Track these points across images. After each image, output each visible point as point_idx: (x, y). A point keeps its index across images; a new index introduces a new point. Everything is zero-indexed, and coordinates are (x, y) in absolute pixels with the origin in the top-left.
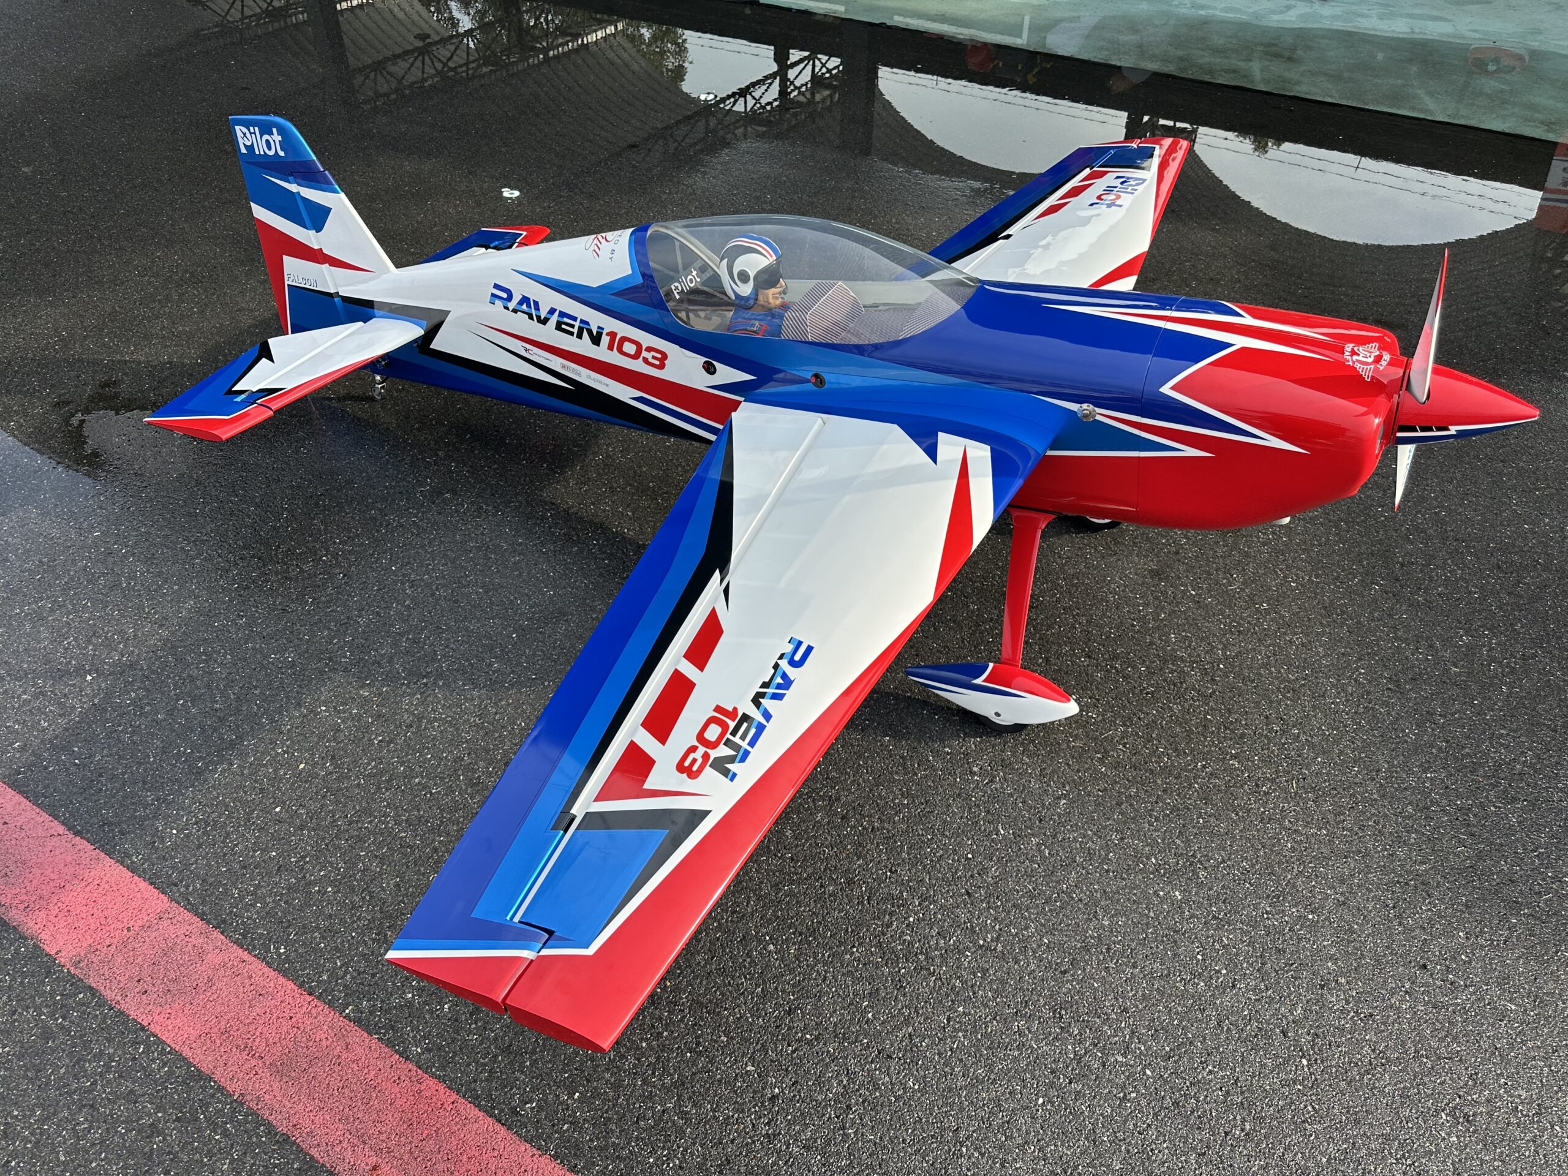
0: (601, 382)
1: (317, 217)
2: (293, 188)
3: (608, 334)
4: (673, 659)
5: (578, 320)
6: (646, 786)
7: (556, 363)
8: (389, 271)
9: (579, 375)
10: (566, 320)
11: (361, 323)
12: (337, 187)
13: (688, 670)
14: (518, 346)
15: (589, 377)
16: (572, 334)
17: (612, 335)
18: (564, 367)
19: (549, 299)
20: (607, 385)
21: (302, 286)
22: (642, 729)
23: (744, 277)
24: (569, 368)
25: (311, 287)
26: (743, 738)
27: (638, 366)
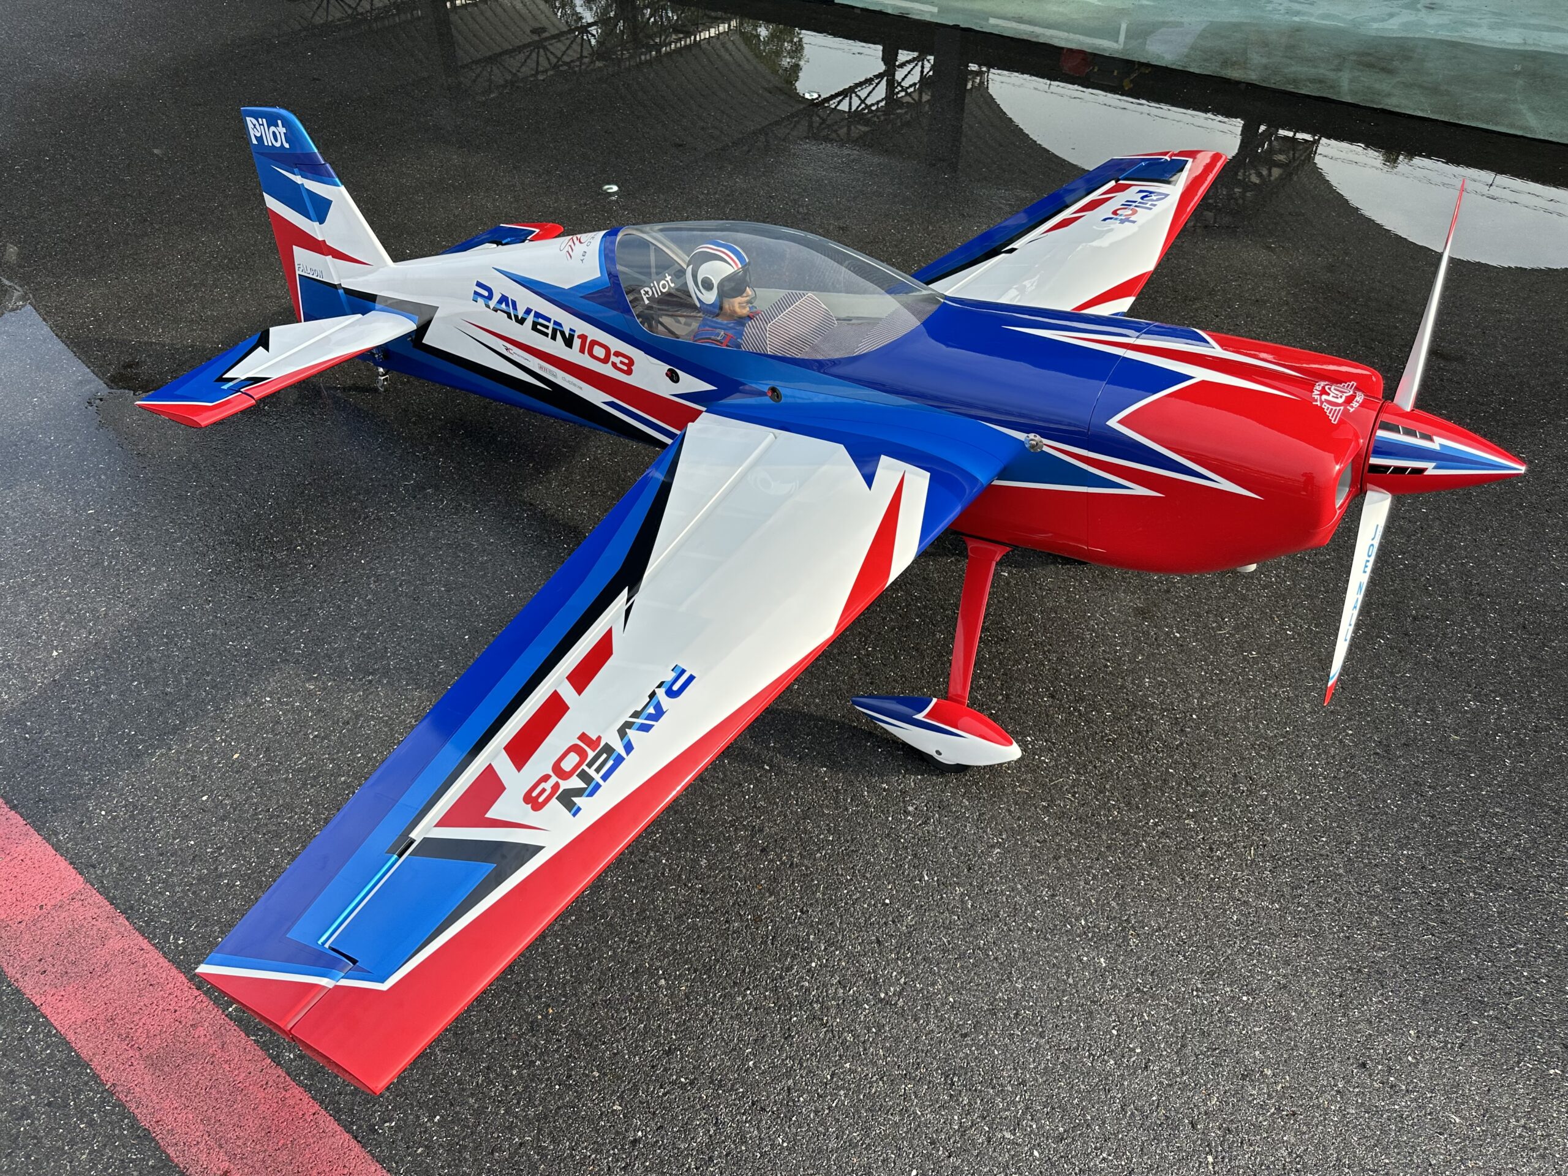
0: (575, 385)
1: (319, 209)
2: (298, 179)
3: (579, 337)
4: (556, 681)
5: (552, 322)
6: (489, 815)
7: (534, 363)
8: (386, 265)
9: (555, 376)
10: (541, 321)
11: (360, 316)
12: (337, 180)
13: (567, 692)
14: (499, 346)
15: (564, 379)
16: (546, 335)
17: (583, 338)
18: (541, 368)
19: (526, 300)
20: (581, 388)
21: (311, 276)
22: (504, 752)
23: (707, 285)
24: (546, 370)
25: (318, 278)
26: (598, 770)
27: (607, 370)
